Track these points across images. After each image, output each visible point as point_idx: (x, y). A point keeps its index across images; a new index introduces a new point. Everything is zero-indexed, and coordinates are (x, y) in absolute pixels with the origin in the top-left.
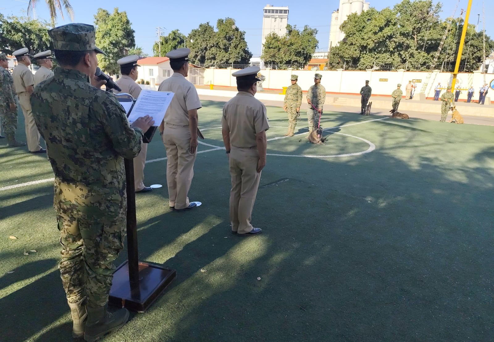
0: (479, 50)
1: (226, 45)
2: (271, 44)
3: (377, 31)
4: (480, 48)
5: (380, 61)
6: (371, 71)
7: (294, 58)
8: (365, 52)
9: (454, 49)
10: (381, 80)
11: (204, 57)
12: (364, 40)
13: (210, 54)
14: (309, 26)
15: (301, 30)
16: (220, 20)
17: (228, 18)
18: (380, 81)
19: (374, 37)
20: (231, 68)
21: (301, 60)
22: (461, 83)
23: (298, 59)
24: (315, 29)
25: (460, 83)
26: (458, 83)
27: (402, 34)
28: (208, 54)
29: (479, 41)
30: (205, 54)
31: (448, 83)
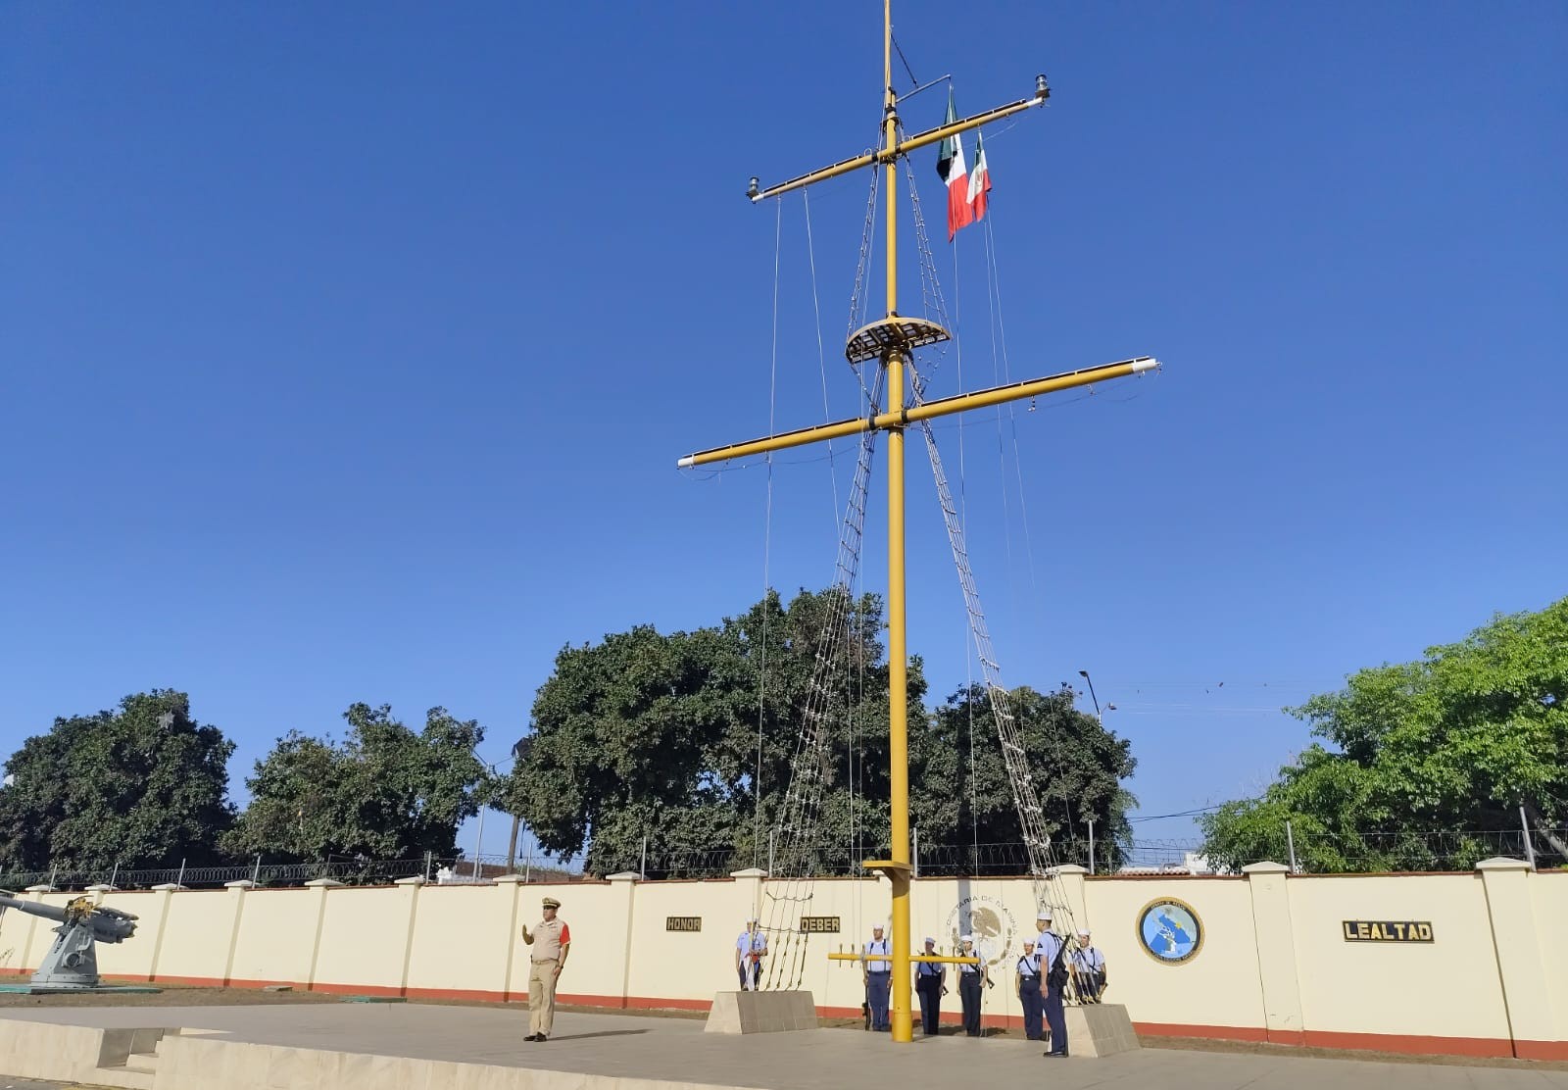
0: (1057, 773)
1: (116, 792)
2: (274, 780)
3: (633, 703)
4: (1053, 761)
5: (680, 840)
6: (629, 883)
7: (353, 835)
8: (615, 799)
9: (950, 769)
10: (676, 924)
11: (45, 844)
12: (596, 745)
13: (71, 831)
14: (446, 711)
15: (416, 725)
16: (130, 699)
17: (171, 690)
18: (669, 929)
19: (626, 728)
20: (105, 886)
21: (387, 842)
22: (1010, 931)
23: (371, 836)
24: (474, 723)
25: (1004, 931)
26: (999, 932)
27: (748, 717)
28: (61, 835)
29: (1045, 734)
30: (49, 831)
31: (954, 930)
